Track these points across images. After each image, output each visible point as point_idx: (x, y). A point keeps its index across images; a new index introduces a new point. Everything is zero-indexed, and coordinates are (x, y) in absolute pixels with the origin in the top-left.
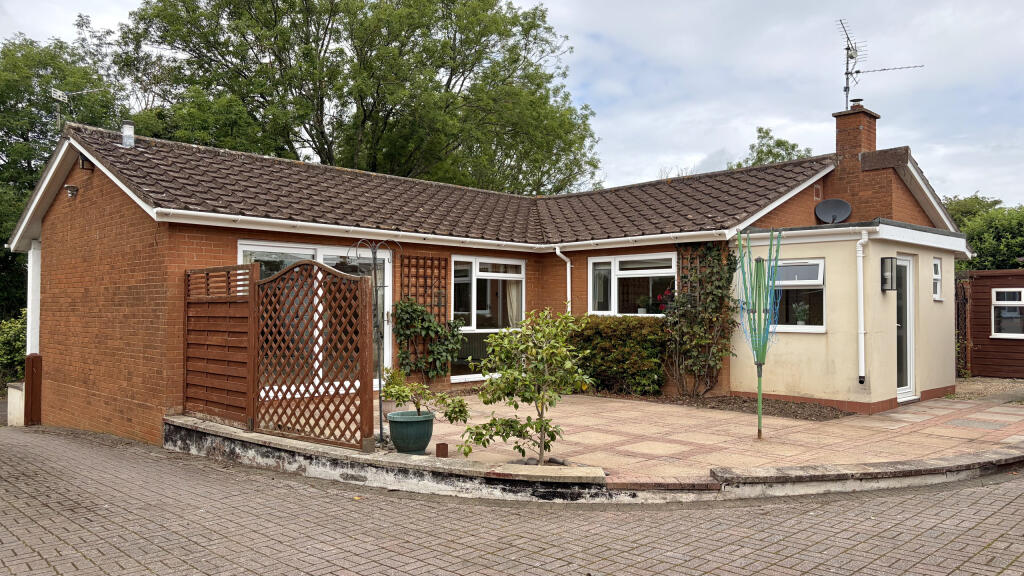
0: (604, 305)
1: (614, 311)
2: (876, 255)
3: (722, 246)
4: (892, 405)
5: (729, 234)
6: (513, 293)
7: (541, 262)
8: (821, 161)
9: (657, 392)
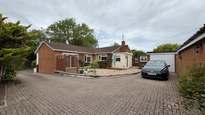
0: (100, 59)
1: (101, 60)
2: (125, 55)
3: (111, 54)
4: (126, 69)
5: (112, 53)
6: (91, 58)
7: (93, 55)
8: (120, 46)
9: (105, 68)
